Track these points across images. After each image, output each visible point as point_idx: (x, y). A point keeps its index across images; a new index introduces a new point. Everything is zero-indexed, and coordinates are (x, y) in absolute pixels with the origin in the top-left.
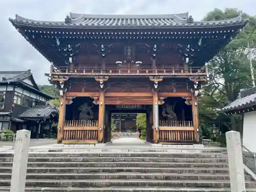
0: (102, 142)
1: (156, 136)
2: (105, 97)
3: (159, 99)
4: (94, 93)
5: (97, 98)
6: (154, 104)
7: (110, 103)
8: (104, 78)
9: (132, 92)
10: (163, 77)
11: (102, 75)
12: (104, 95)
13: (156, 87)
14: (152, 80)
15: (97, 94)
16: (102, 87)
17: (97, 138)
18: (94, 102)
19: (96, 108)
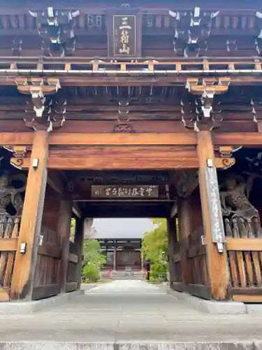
0: (22, 296)
1: (219, 272)
2: (51, 147)
3: (217, 153)
4: (17, 135)
5: (24, 149)
6: (202, 167)
7: (64, 163)
8: (46, 84)
9: (133, 132)
10: (227, 79)
11: (41, 75)
12: (47, 140)
13: (207, 112)
14: (196, 88)
15: (24, 137)
16: (39, 112)
17: (9, 284)
18: (13, 161)
19: (18, 180)
